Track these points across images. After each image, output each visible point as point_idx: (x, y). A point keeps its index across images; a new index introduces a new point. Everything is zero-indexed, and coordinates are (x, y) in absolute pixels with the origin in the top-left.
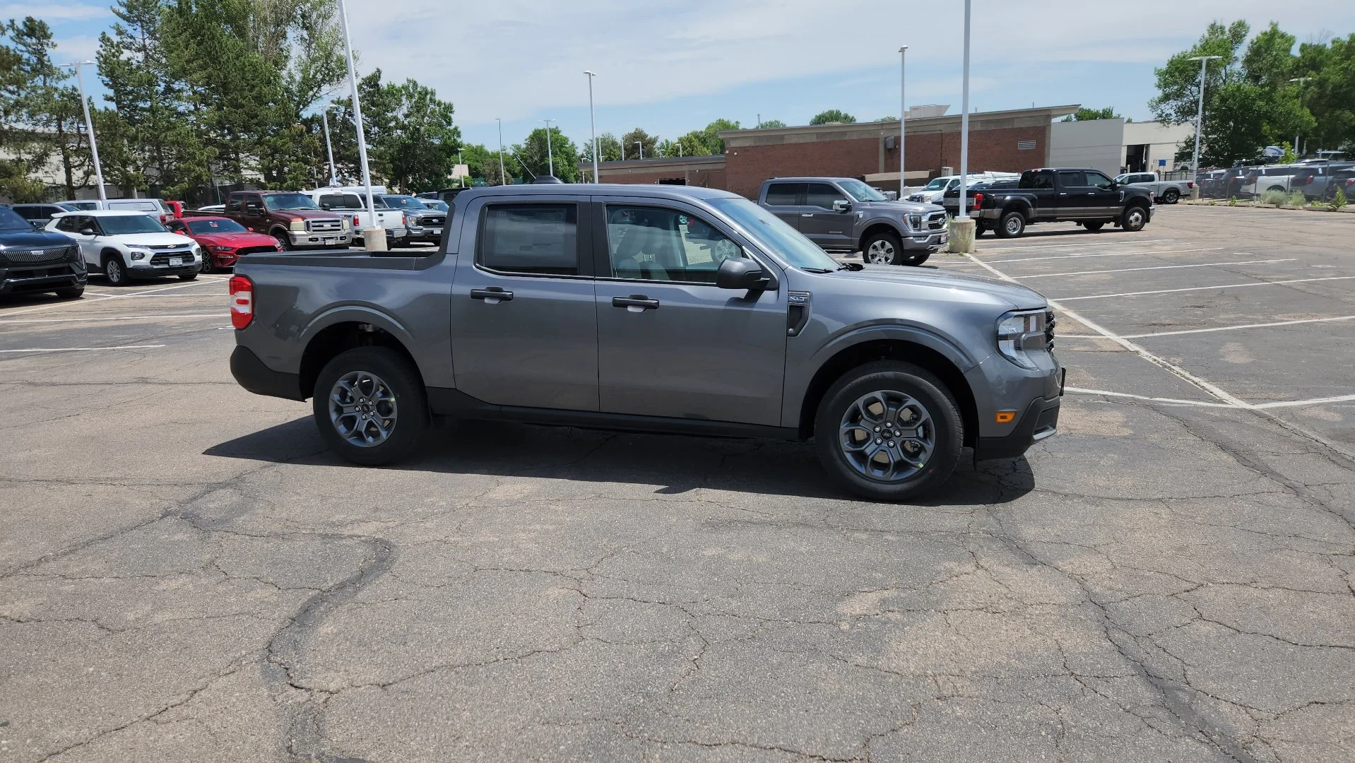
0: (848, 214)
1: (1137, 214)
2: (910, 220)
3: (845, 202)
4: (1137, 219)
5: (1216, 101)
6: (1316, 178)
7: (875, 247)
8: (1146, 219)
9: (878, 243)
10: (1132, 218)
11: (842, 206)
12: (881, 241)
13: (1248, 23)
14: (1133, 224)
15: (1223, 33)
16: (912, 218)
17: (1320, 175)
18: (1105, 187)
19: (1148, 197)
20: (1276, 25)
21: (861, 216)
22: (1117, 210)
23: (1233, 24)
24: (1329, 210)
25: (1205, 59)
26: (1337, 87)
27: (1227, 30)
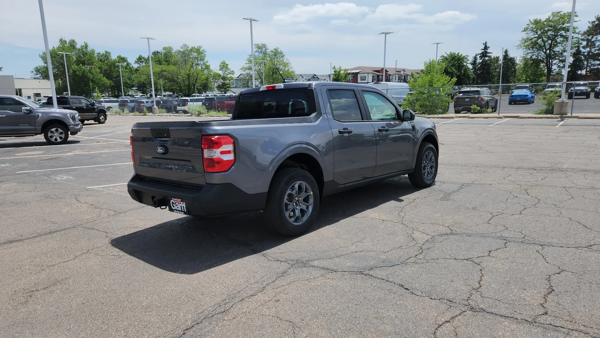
0: (31, 114)
1: (102, 117)
2: (70, 117)
3: (28, 108)
4: (103, 118)
5: (71, 71)
6: (128, 104)
7: (51, 132)
8: (106, 119)
9: (53, 130)
10: (101, 118)
11: (27, 110)
12: (55, 129)
13: (76, 41)
14: (102, 121)
15: (66, 44)
16: (71, 116)
17: (129, 103)
18: (88, 105)
19: (104, 109)
20: (87, 43)
21: (40, 115)
22: (95, 115)
23: (70, 40)
24: (143, 115)
25: (64, 53)
26: (106, 70)
27: (68, 42)
